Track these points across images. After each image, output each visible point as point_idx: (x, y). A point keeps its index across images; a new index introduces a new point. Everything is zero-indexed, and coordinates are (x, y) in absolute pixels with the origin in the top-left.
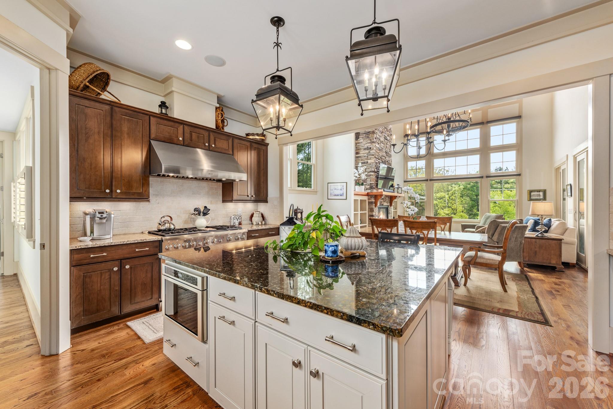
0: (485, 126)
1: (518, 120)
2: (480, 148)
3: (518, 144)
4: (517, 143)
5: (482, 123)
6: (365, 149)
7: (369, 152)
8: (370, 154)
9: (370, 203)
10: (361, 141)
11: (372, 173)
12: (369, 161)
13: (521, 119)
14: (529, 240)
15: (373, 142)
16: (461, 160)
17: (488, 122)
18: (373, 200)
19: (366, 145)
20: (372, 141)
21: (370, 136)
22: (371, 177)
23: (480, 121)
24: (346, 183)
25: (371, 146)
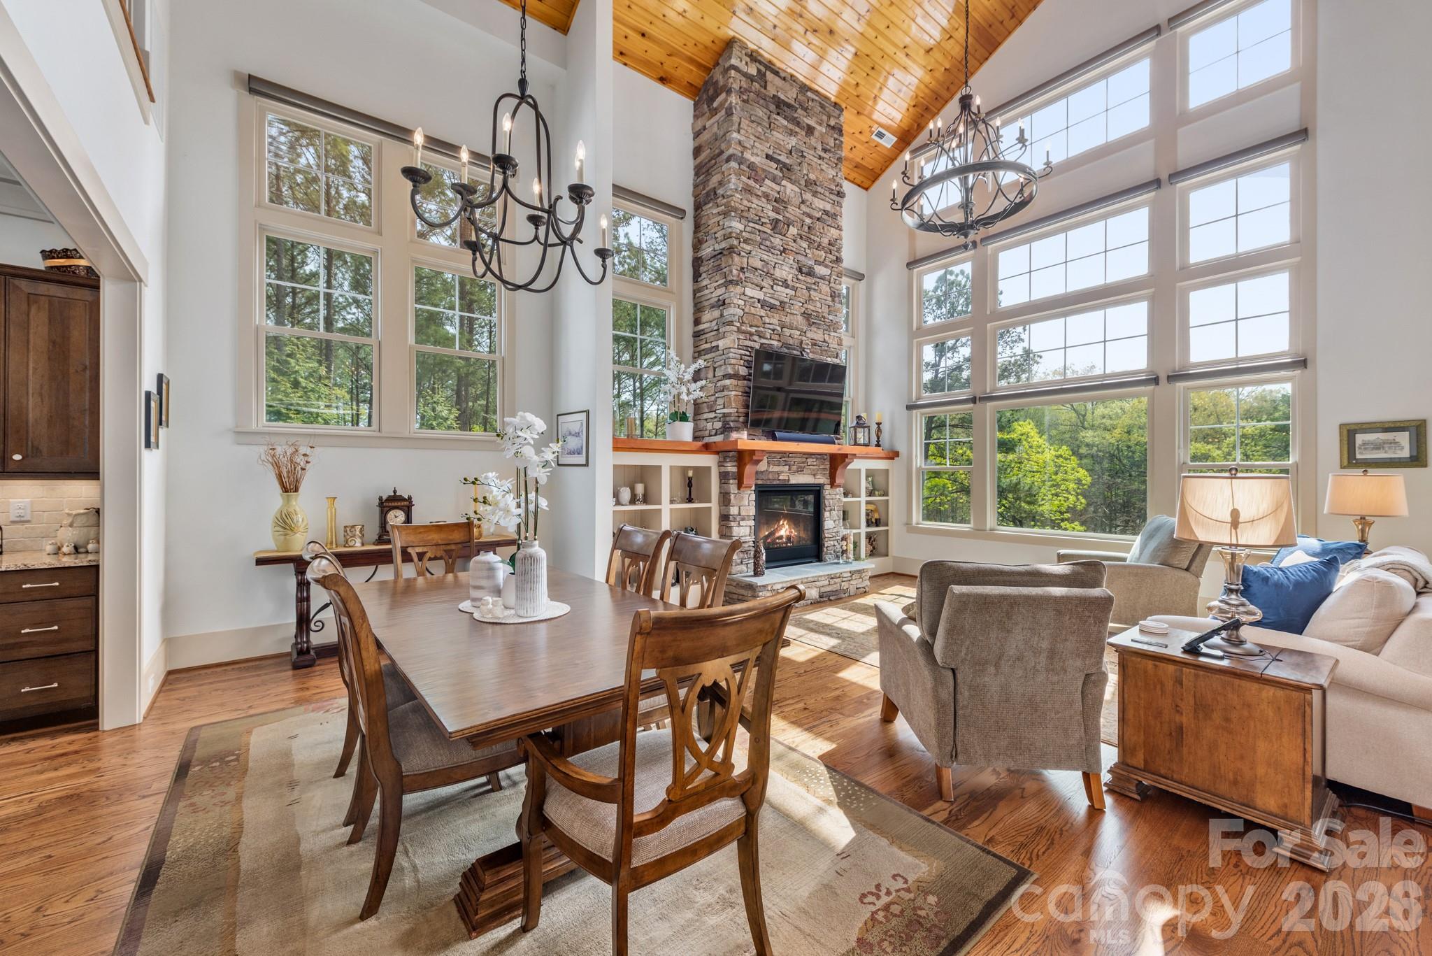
0: (1165, 190)
1: (1298, 147)
2: (1151, 275)
3: (1298, 242)
4: (1296, 241)
5: (1156, 183)
6: (713, 307)
7: (722, 316)
8: (723, 320)
9: (724, 477)
10: (704, 283)
11: (727, 382)
12: (721, 343)
13: (1308, 143)
14: (1150, 664)
15: (731, 282)
16: (1085, 324)
17: (1176, 175)
18: (731, 468)
19: (714, 295)
20: (729, 279)
21: (723, 265)
22: (726, 393)
23: (1150, 177)
24: (587, 412)
25: (726, 296)
